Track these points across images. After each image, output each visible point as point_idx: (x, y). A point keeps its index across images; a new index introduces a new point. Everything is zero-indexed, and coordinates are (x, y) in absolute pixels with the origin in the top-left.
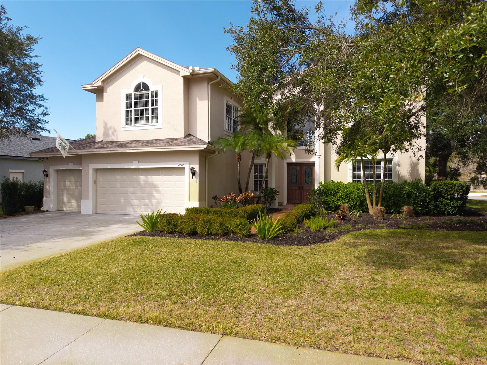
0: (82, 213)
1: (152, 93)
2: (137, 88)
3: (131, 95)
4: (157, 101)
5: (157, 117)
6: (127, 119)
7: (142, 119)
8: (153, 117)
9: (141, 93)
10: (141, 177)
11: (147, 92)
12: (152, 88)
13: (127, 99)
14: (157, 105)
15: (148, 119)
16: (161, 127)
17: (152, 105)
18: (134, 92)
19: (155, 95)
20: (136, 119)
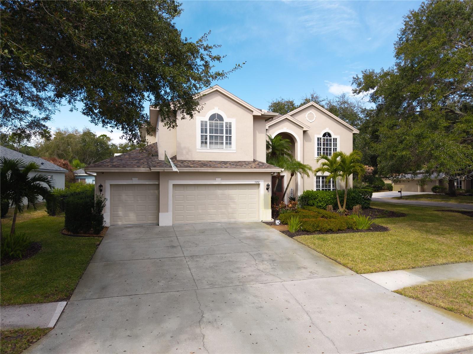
0: (160, 225)
1: (226, 123)
2: (212, 117)
3: (206, 122)
4: (230, 131)
5: (230, 143)
6: (202, 142)
7: (216, 143)
8: (227, 143)
9: (216, 122)
10: (219, 191)
11: (221, 122)
12: (226, 120)
13: (202, 125)
14: (230, 133)
15: (223, 144)
16: (235, 152)
17: (227, 133)
18: (209, 120)
19: (229, 125)
20: (210, 143)
